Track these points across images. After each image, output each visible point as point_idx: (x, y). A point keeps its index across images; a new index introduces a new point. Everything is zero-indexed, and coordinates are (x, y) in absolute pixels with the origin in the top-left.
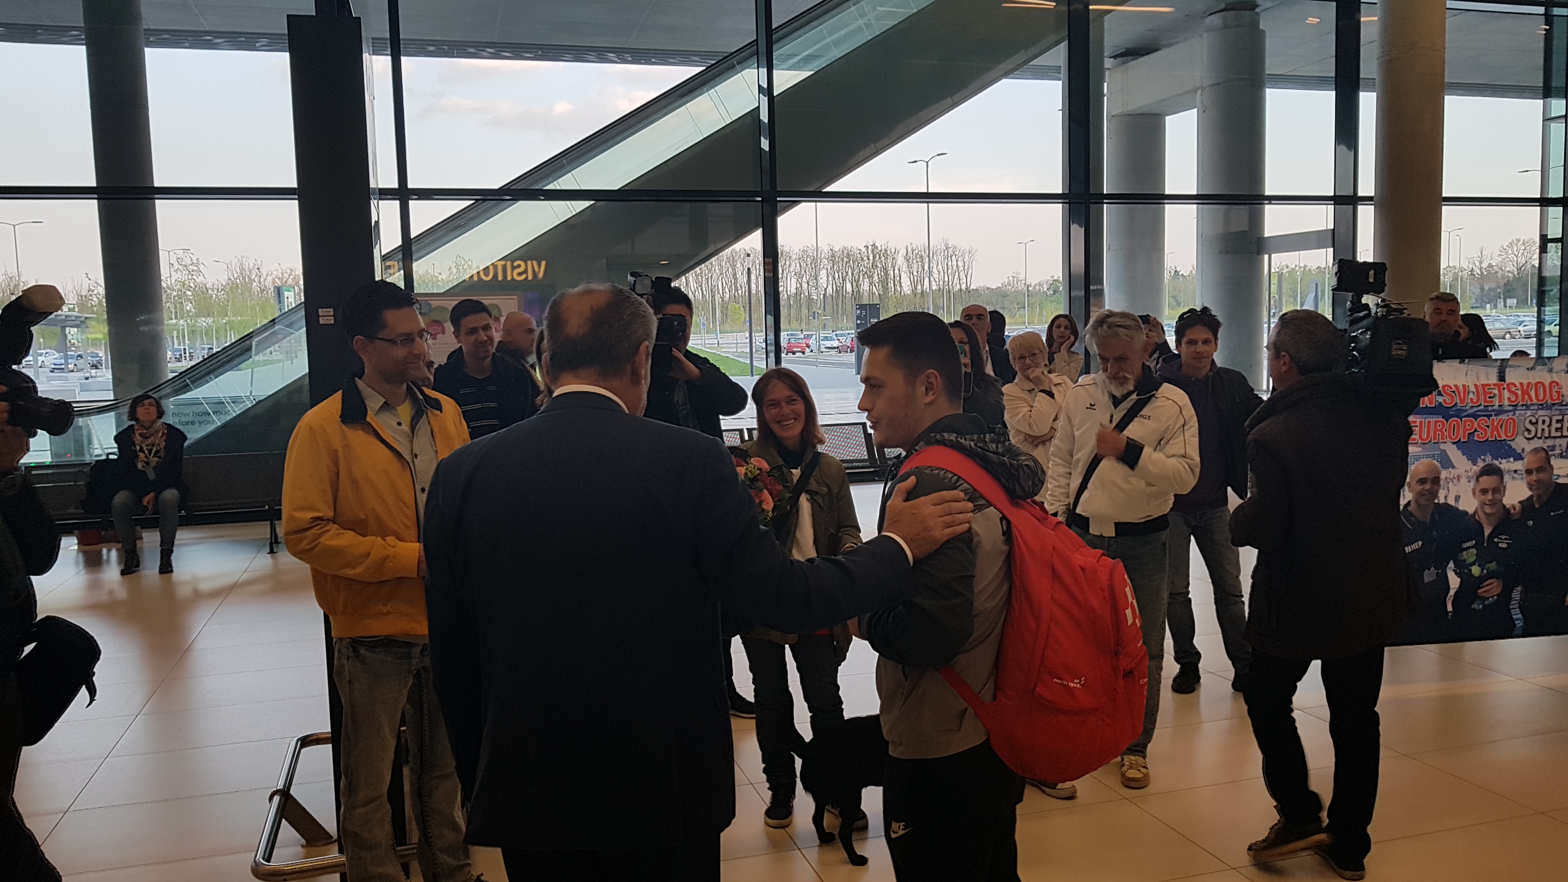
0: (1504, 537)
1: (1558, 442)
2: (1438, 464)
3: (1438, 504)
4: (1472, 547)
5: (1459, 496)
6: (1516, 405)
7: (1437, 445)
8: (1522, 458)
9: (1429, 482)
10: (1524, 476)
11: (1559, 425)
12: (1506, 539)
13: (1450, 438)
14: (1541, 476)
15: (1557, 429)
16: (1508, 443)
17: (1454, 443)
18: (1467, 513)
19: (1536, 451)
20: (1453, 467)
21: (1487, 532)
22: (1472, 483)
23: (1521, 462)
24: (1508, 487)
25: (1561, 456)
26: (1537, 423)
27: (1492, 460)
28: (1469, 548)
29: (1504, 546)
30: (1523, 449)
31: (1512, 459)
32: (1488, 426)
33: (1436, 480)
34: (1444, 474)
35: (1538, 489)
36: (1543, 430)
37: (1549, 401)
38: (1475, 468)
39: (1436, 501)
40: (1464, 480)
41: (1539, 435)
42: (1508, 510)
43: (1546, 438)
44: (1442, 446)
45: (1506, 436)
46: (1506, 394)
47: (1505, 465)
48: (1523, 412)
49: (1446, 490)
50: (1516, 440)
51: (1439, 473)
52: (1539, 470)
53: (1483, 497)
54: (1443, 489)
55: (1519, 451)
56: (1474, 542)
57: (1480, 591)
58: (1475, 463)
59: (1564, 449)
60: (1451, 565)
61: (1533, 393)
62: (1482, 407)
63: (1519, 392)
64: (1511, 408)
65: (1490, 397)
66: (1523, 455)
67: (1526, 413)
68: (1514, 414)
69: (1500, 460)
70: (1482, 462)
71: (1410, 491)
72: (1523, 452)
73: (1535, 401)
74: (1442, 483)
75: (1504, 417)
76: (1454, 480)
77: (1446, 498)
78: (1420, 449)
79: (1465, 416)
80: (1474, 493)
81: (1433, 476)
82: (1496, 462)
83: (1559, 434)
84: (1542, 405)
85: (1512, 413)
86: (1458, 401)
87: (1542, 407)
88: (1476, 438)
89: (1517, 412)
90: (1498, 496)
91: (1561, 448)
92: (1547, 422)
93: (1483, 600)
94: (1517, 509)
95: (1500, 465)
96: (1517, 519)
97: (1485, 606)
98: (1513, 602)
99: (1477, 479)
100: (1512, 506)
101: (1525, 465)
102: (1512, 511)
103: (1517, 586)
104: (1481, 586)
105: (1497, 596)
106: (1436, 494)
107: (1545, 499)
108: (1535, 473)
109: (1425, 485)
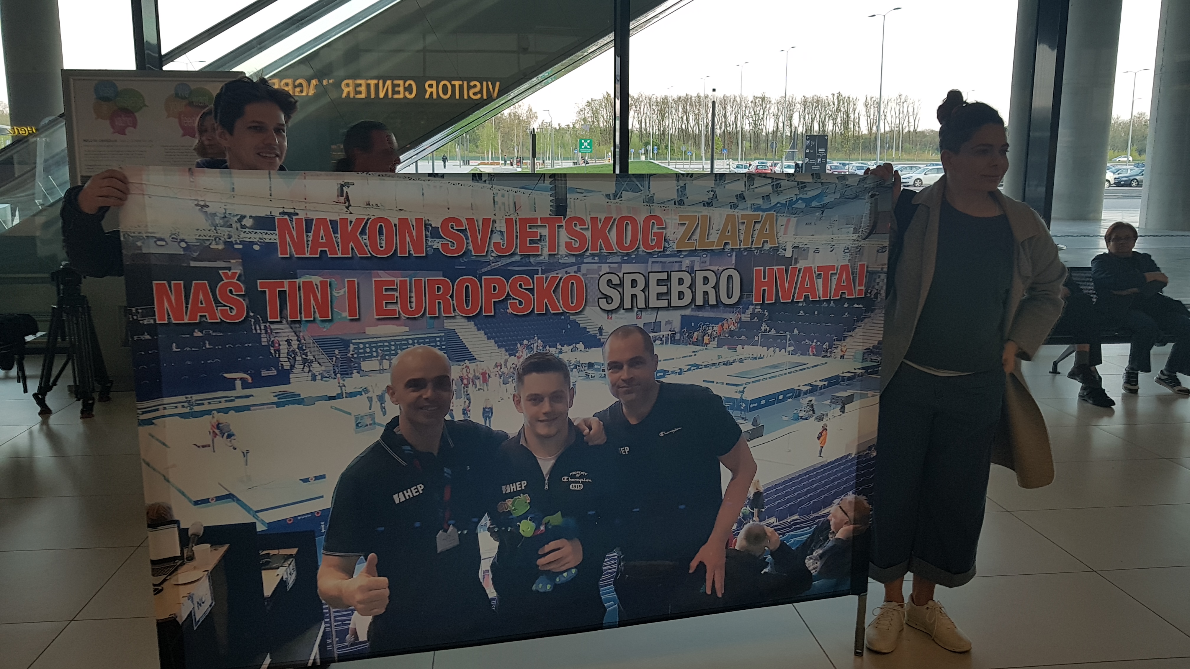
0: (578, 473)
1: (663, 316)
2: (441, 353)
3: (452, 422)
4: (523, 492)
5: (491, 409)
6: (582, 255)
7: (436, 321)
8: (601, 345)
9: (430, 385)
10: (607, 372)
11: (663, 289)
12: (582, 477)
13: (462, 309)
14: (637, 372)
15: (659, 296)
16: (572, 317)
17: (469, 319)
18: (505, 436)
19: (624, 331)
20: (472, 359)
21: (546, 465)
22: (511, 386)
23: (600, 349)
24: (577, 389)
25: (672, 340)
26: (621, 284)
27: (544, 347)
28: (516, 493)
29: (578, 487)
30: (600, 329)
31: (581, 346)
32: (531, 290)
33: (442, 382)
34: (456, 371)
35: (628, 392)
36: (634, 296)
37: (642, 248)
38: (513, 360)
39: (448, 417)
40: (494, 381)
41: (627, 304)
42: (577, 431)
43: (641, 310)
44: (448, 324)
45: (566, 305)
46: (564, 236)
47: (570, 354)
48: (595, 266)
49: (463, 399)
50: (585, 312)
51: (448, 370)
52: (635, 362)
53: (535, 409)
54: (459, 397)
55: (594, 331)
56: (524, 483)
57: (541, 561)
58: (512, 352)
59: (677, 329)
60: (486, 521)
61: (613, 236)
62: (517, 258)
63: (588, 234)
64: (573, 260)
65: (531, 242)
66: (602, 339)
67: (600, 269)
68: (579, 270)
69: (559, 347)
70: (525, 352)
71: (396, 402)
72: (601, 334)
73: (616, 248)
74: (454, 387)
75: (561, 274)
76: (477, 382)
77: (465, 412)
78: (407, 329)
79: (485, 274)
80: (518, 403)
81: (434, 374)
82: (553, 350)
83: (665, 304)
84: (627, 254)
85: (575, 268)
86: (471, 248)
87: (627, 258)
88: (510, 311)
89: (584, 268)
90: (559, 407)
91: (669, 327)
92: (641, 284)
93: (551, 575)
94: (594, 427)
95: (560, 356)
96: (596, 443)
97: (556, 586)
98: (603, 577)
99: (520, 379)
100: (585, 421)
101: (607, 354)
102: (587, 430)
103: (611, 551)
104: (540, 553)
105: (576, 567)
106: (444, 406)
107: (645, 409)
108: (625, 367)
109: (423, 391)
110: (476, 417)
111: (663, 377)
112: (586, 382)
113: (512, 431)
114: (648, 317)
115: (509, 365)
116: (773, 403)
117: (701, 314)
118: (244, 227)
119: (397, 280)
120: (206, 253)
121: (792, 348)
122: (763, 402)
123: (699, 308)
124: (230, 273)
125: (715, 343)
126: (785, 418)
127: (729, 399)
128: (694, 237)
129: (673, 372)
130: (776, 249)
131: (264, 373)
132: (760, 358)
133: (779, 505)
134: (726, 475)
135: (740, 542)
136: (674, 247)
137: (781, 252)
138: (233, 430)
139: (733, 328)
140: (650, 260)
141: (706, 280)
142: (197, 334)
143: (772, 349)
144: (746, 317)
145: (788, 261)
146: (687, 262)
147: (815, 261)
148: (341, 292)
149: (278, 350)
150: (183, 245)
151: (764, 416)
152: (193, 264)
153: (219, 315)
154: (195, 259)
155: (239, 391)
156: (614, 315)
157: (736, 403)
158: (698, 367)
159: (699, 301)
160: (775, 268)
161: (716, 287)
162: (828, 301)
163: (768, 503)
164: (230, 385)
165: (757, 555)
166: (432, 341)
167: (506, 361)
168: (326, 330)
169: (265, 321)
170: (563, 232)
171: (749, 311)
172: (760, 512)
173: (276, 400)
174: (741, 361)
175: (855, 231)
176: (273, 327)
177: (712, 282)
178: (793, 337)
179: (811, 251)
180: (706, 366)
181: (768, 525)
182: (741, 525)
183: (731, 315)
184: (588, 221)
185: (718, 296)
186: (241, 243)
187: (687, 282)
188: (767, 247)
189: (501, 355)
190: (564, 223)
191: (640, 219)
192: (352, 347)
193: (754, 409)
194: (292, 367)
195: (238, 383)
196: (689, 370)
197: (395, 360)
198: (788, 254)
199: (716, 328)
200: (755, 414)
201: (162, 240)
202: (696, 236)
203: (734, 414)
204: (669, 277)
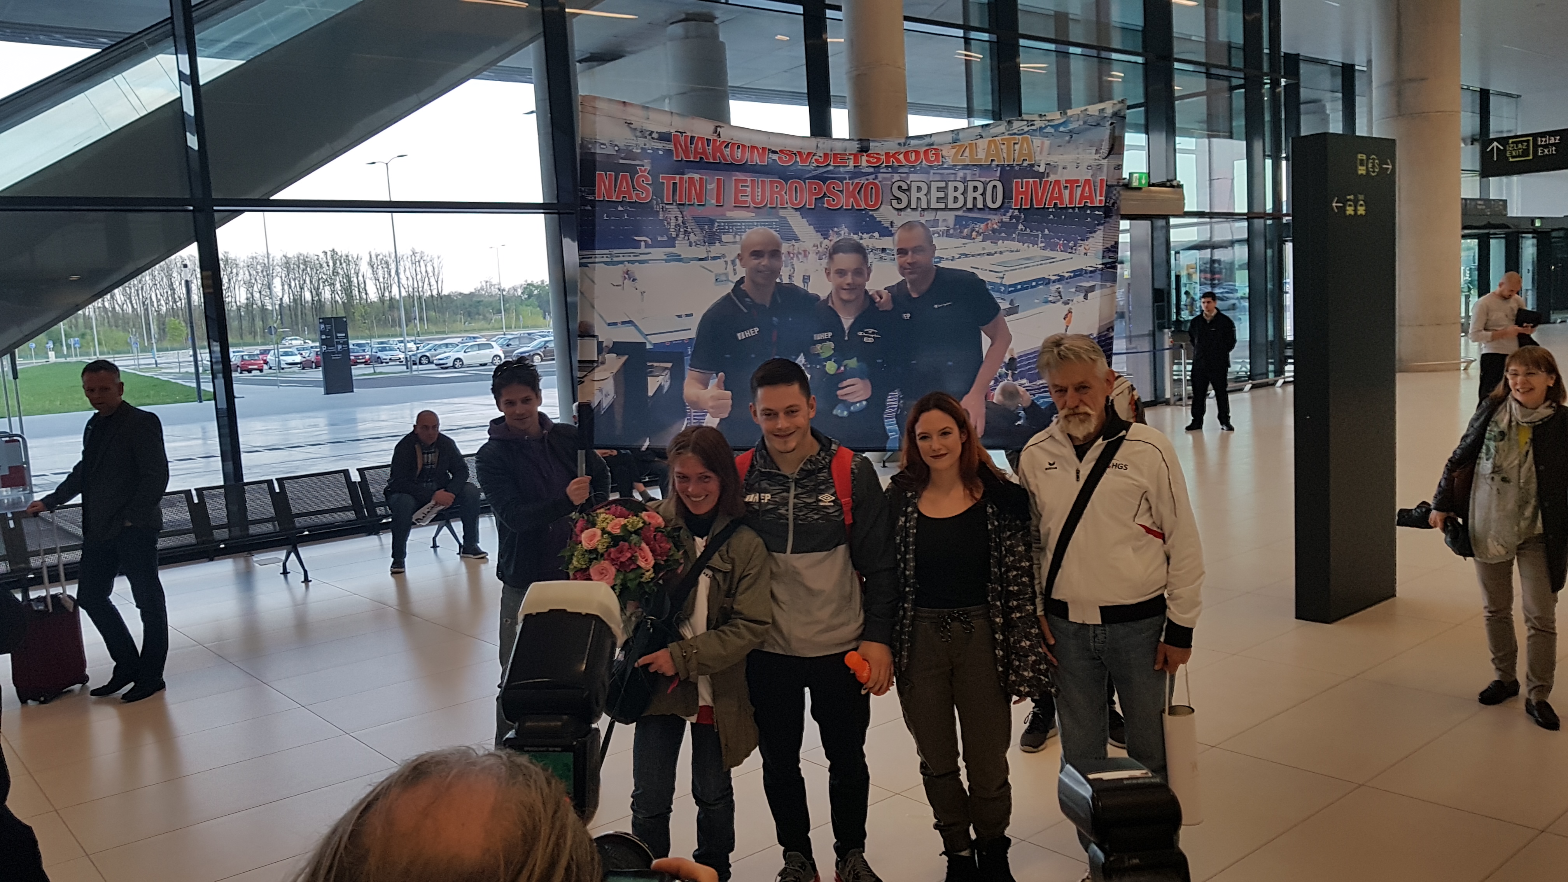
0: (871, 331)
1: (941, 215)
2: (776, 233)
3: (781, 284)
4: (829, 340)
5: (809, 277)
6: (880, 166)
7: (774, 210)
8: (891, 234)
9: (766, 256)
10: (896, 256)
11: (942, 194)
12: (873, 333)
13: (792, 203)
14: (918, 257)
15: (939, 200)
16: (871, 213)
17: (797, 210)
18: (817, 298)
19: (910, 225)
20: (797, 240)
21: (847, 322)
22: (825, 261)
23: (890, 238)
24: (873, 268)
25: (947, 234)
26: (909, 190)
27: (849, 234)
28: (825, 340)
29: (871, 340)
30: (892, 223)
31: (876, 234)
32: (841, 191)
33: (775, 253)
34: (785, 247)
35: (911, 273)
36: (918, 199)
37: (924, 162)
38: (826, 242)
39: (778, 280)
40: (812, 257)
41: (913, 205)
42: (871, 299)
43: (924, 210)
45: (867, 203)
47: (867, 241)
48: (889, 175)
49: (789, 268)
50: (881, 209)
51: (779, 245)
52: (915, 250)
53: (840, 280)
54: (786, 266)
55: (887, 224)
56: (830, 334)
57: (839, 393)
58: (826, 236)
59: (952, 226)
60: (802, 359)
62: (832, 166)
64: (872, 170)
66: (893, 230)
67: (892, 177)
68: (876, 178)
70: (835, 236)
71: (743, 266)
72: (892, 226)
73: (905, 162)
74: (783, 258)
75: (863, 180)
76: (800, 256)
77: (790, 277)
78: (754, 215)
79: (808, 178)
80: (828, 274)
81: (770, 248)
82: (855, 237)
83: (943, 206)
84: (913, 167)
85: (873, 176)
87: (915, 170)
88: (826, 205)
89: (880, 175)
90: (859, 280)
91: (945, 224)
92: (924, 190)
93: (847, 405)
94: (884, 297)
95: (861, 242)
96: (885, 309)
97: (851, 413)
98: (887, 411)
99: (831, 257)
100: (877, 292)
101: (896, 242)
102: (878, 299)
103: (893, 391)
104: (840, 386)
105: (865, 400)
106: (776, 272)
107: (925, 287)
108: (910, 253)
109: (761, 260)
110: (798, 282)
112: (880, 263)
113: (823, 296)
114: (929, 216)
116: (1027, 288)
117: (970, 215)
118: (653, 138)
119: (749, 179)
120: (630, 155)
121: (1043, 245)
122: (1019, 287)
123: (969, 210)
124: (643, 168)
125: (980, 238)
126: (1036, 301)
127: (991, 283)
128: (967, 155)
129: (947, 259)
130: (1033, 165)
131: (659, 239)
132: (1017, 251)
133: (1030, 370)
134: (986, 342)
135: (997, 397)
136: (949, 162)
137: (1036, 168)
138: (637, 277)
139: (995, 226)
140: (932, 171)
141: (975, 188)
142: (620, 208)
143: (1026, 245)
144: (1006, 219)
145: (1042, 175)
146: (961, 174)
147: (1064, 176)
148: (712, 186)
149: (669, 223)
150: (616, 148)
152: (621, 161)
153: (634, 197)
154: (622, 158)
155: (643, 249)
156: (902, 213)
157: (997, 287)
158: (966, 255)
159: (970, 205)
160: (1031, 180)
161: (983, 194)
162: (1073, 208)
164: (637, 245)
165: (1012, 409)
166: (770, 225)
167: (821, 243)
168: (700, 211)
169: (663, 202)
171: (1009, 214)
172: (1013, 374)
173: (665, 257)
174: (1001, 253)
175: (1097, 152)
176: (667, 207)
177: (981, 190)
178: (1044, 236)
179: (1061, 168)
180: (973, 256)
181: (1020, 385)
182: (997, 382)
183: (994, 217)
185: (984, 201)
186: (652, 149)
187: (961, 189)
188: (1025, 164)
189: (818, 238)
192: (716, 224)
194: (677, 235)
195: (643, 244)
196: (960, 258)
197: (744, 236)
198: (1042, 170)
199: (982, 226)
200: (1012, 296)
201: (605, 144)
203: (994, 294)
204: (947, 184)
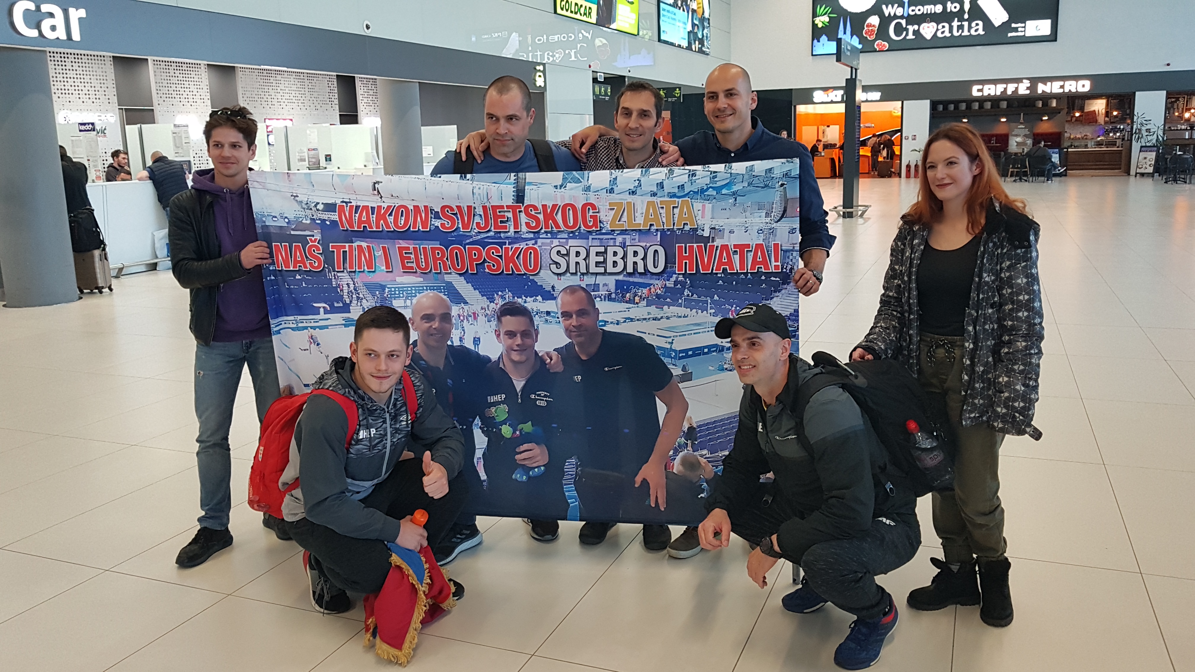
0: (543, 393)
1: (600, 280)
2: (445, 297)
3: (452, 346)
4: (503, 403)
5: (479, 339)
6: (538, 232)
7: (439, 275)
9: (437, 319)
10: (560, 319)
11: (601, 259)
12: (545, 396)
13: (455, 269)
14: (583, 320)
15: (597, 264)
16: (531, 277)
17: (460, 275)
18: (489, 360)
19: (572, 290)
20: (466, 303)
21: (519, 385)
22: (493, 324)
23: (554, 302)
24: (540, 331)
25: (609, 298)
26: (568, 254)
27: (514, 297)
28: (499, 403)
29: (543, 404)
30: (553, 287)
32: (500, 257)
33: (446, 317)
34: (455, 310)
35: (577, 336)
36: (577, 263)
37: (583, 228)
39: (449, 343)
40: (481, 319)
41: (572, 269)
42: (542, 360)
43: (583, 274)
44: (447, 278)
45: (526, 268)
46: (523, 218)
47: (531, 304)
48: (548, 241)
50: (541, 274)
51: (449, 309)
52: (581, 313)
54: (457, 329)
55: (549, 288)
56: (503, 396)
57: (517, 457)
58: (492, 300)
59: (613, 290)
60: (477, 421)
61: (559, 218)
62: (491, 234)
63: (541, 217)
64: (532, 236)
65: (502, 222)
66: (555, 294)
67: (552, 243)
68: (536, 243)
70: (500, 300)
71: (416, 329)
72: (554, 291)
73: (563, 228)
74: (454, 321)
75: (523, 245)
77: (461, 339)
78: (421, 280)
79: (468, 244)
80: (498, 336)
82: (520, 300)
83: (602, 270)
84: (572, 232)
85: (533, 242)
86: (460, 226)
87: (573, 235)
88: (487, 270)
89: (539, 241)
90: (528, 341)
91: (606, 288)
92: (583, 254)
93: (527, 469)
94: (554, 358)
95: (526, 305)
96: (556, 370)
97: (530, 478)
98: (565, 477)
99: (499, 319)
100: (547, 353)
101: (559, 306)
102: (548, 360)
103: (570, 458)
104: (517, 450)
105: (544, 466)
106: (446, 335)
107: (593, 349)
108: (574, 316)
109: (432, 323)
110: (469, 344)
111: (604, 326)
112: (545, 325)
114: (589, 280)
115: (491, 309)
116: (699, 354)
117: (631, 279)
118: (318, 210)
119: (411, 247)
120: (300, 226)
121: (713, 311)
122: (690, 353)
123: (630, 275)
124: (313, 239)
125: (644, 303)
126: (711, 368)
127: (660, 348)
128: (623, 219)
129: (612, 323)
130: (696, 230)
131: (336, 305)
132: (684, 317)
133: (710, 440)
134: (662, 409)
135: (677, 467)
136: (608, 227)
137: (700, 232)
138: (320, 340)
139: (659, 292)
140: (591, 237)
141: (635, 253)
142: (298, 277)
143: (694, 310)
144: (670, 284)
145: (706, 240)
146: (620, 239)
147: (731, 241)
148: (379, 253)
149: (342, 291)
150: (287, 220)
151: (692, 364)
152: (293, 233)
153: (308, 265)
154: (293, 230)
155: (323, 315)
156: (562, 277)
157: (667, 352)
158: (632, 320)
159: (630, 269)
160: (695, 245)
161: (644, 259)
162: (746, 274)
163: (700, 437)
164: (318, 311)
165: (695, 480)
166: (438, 289)
167: (488, 306)
168: (371, 278)
169: (334, 271)
170: (523, 215)
171: (674, 278)
172: (693, 444)
173: (343, 322)
174: (668, 318)
175: (767, 215)
176: (339, 274)
177: (641, 254)
178: (713, 302)
179: (726, 232)
180: (638, 320)
181: (702, 456)
182: (676, 452)
183: (657, 282)
184: (540, 207)
185: (645, 266)
186: (320, 219)
187: (621, 253)
188: (687, 228)
189: (484, 302)
190: (522, 209)
191: (579, 206)
192: (387, 290)
193: (683, 357)
194: (351, 301)
195: (322, 310)
196: (625, 322)
197: (415, 300)
198: (706, 234)
199: (645, 291)
200: (684, 362)
201: (276, 217)
202: (625, 218)
203: (666, 360)
204: (606, 250)
